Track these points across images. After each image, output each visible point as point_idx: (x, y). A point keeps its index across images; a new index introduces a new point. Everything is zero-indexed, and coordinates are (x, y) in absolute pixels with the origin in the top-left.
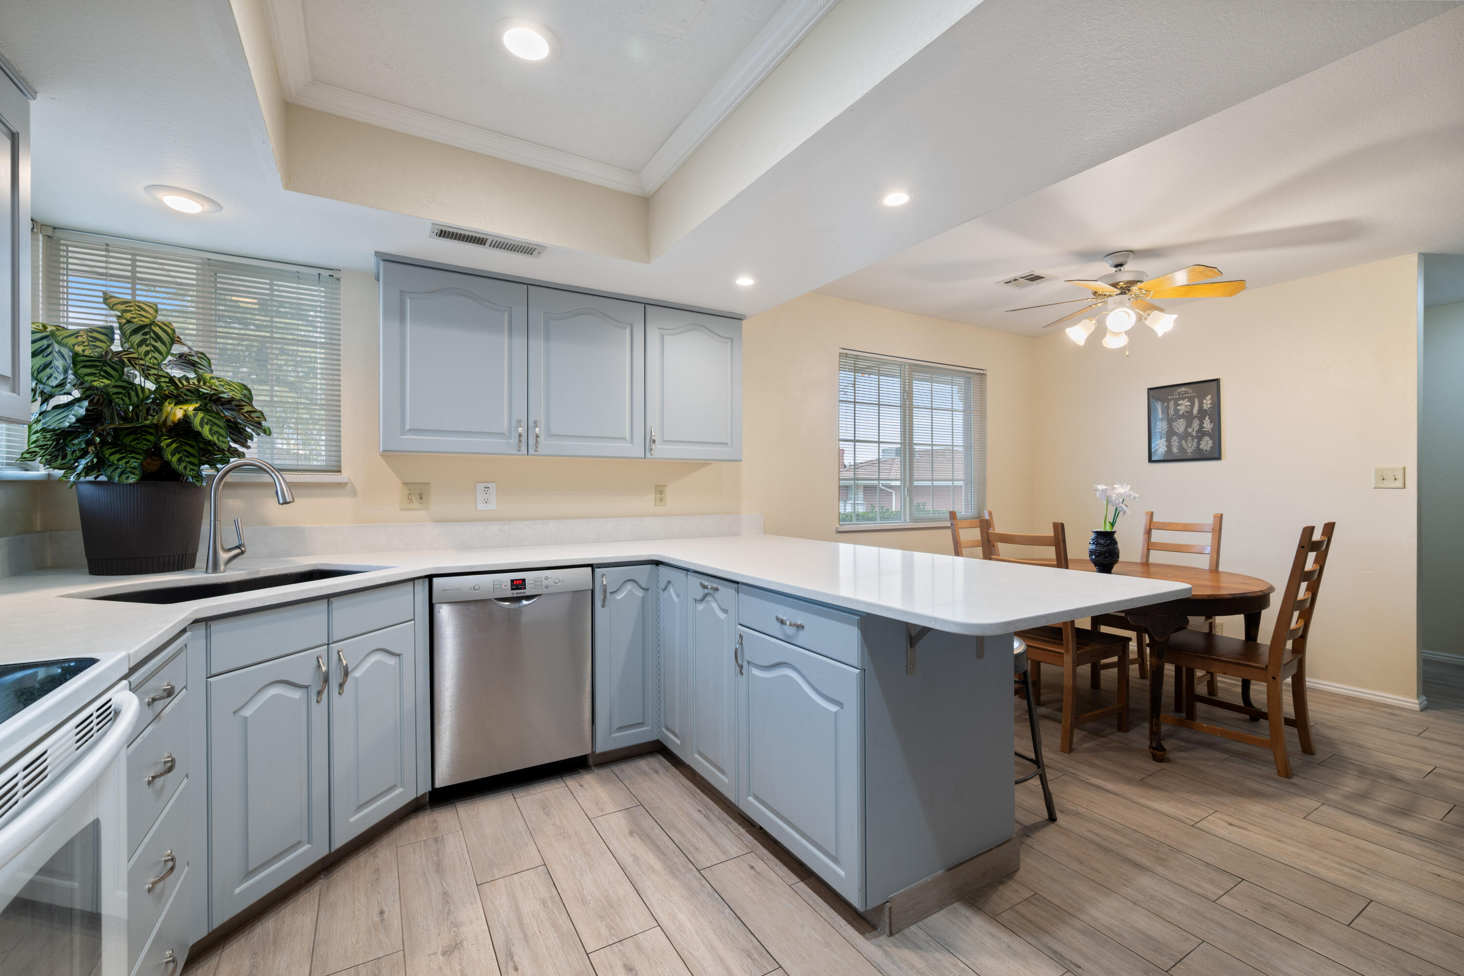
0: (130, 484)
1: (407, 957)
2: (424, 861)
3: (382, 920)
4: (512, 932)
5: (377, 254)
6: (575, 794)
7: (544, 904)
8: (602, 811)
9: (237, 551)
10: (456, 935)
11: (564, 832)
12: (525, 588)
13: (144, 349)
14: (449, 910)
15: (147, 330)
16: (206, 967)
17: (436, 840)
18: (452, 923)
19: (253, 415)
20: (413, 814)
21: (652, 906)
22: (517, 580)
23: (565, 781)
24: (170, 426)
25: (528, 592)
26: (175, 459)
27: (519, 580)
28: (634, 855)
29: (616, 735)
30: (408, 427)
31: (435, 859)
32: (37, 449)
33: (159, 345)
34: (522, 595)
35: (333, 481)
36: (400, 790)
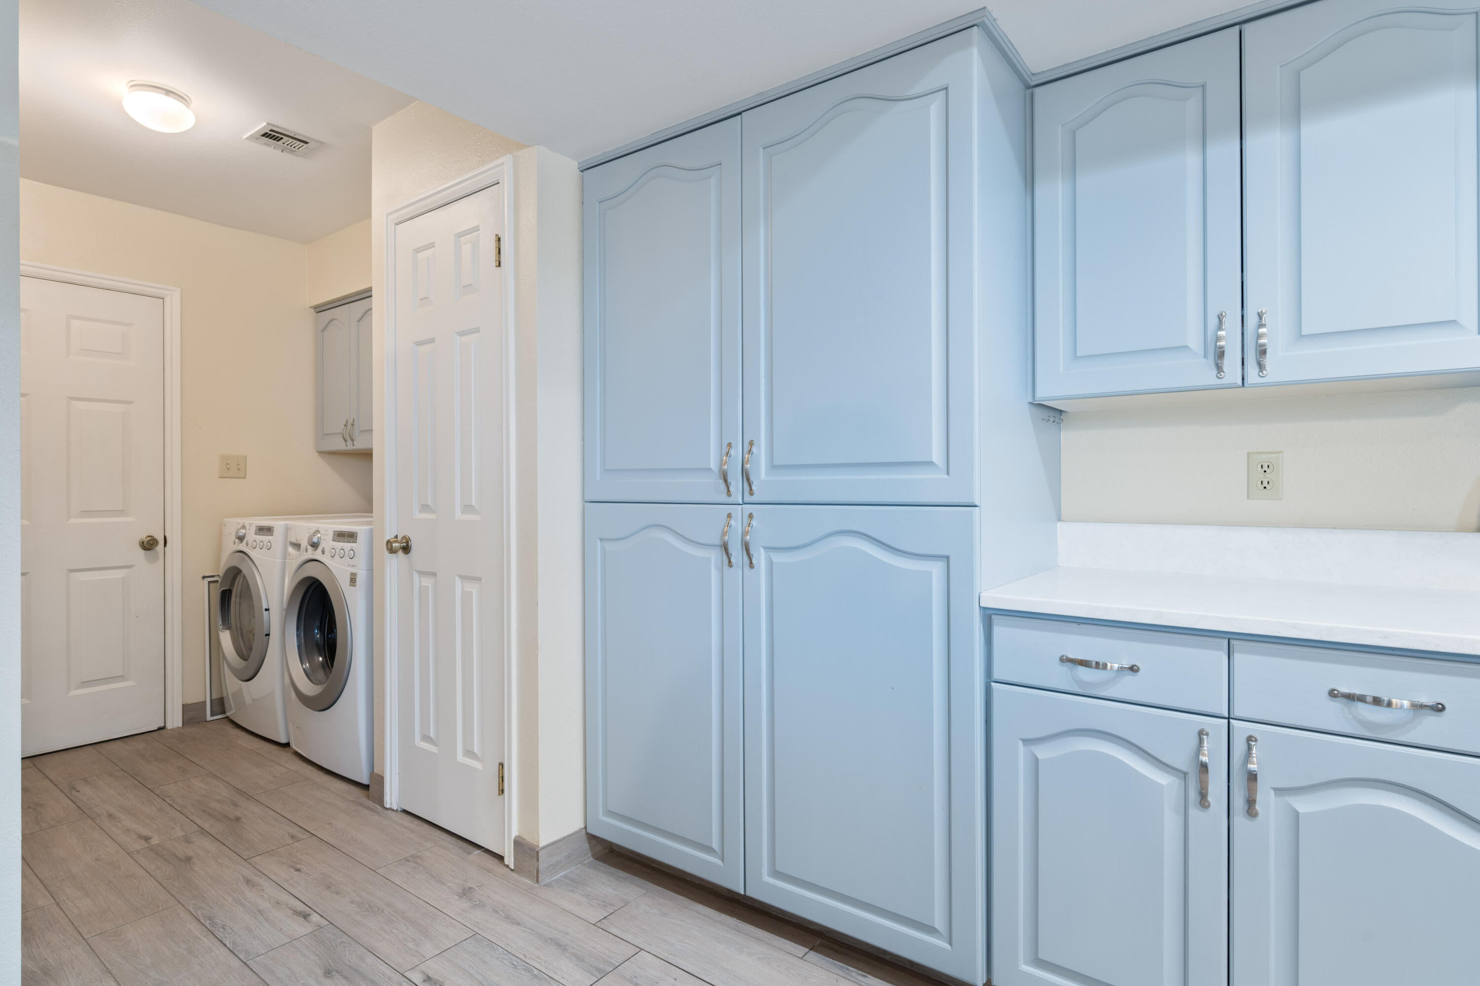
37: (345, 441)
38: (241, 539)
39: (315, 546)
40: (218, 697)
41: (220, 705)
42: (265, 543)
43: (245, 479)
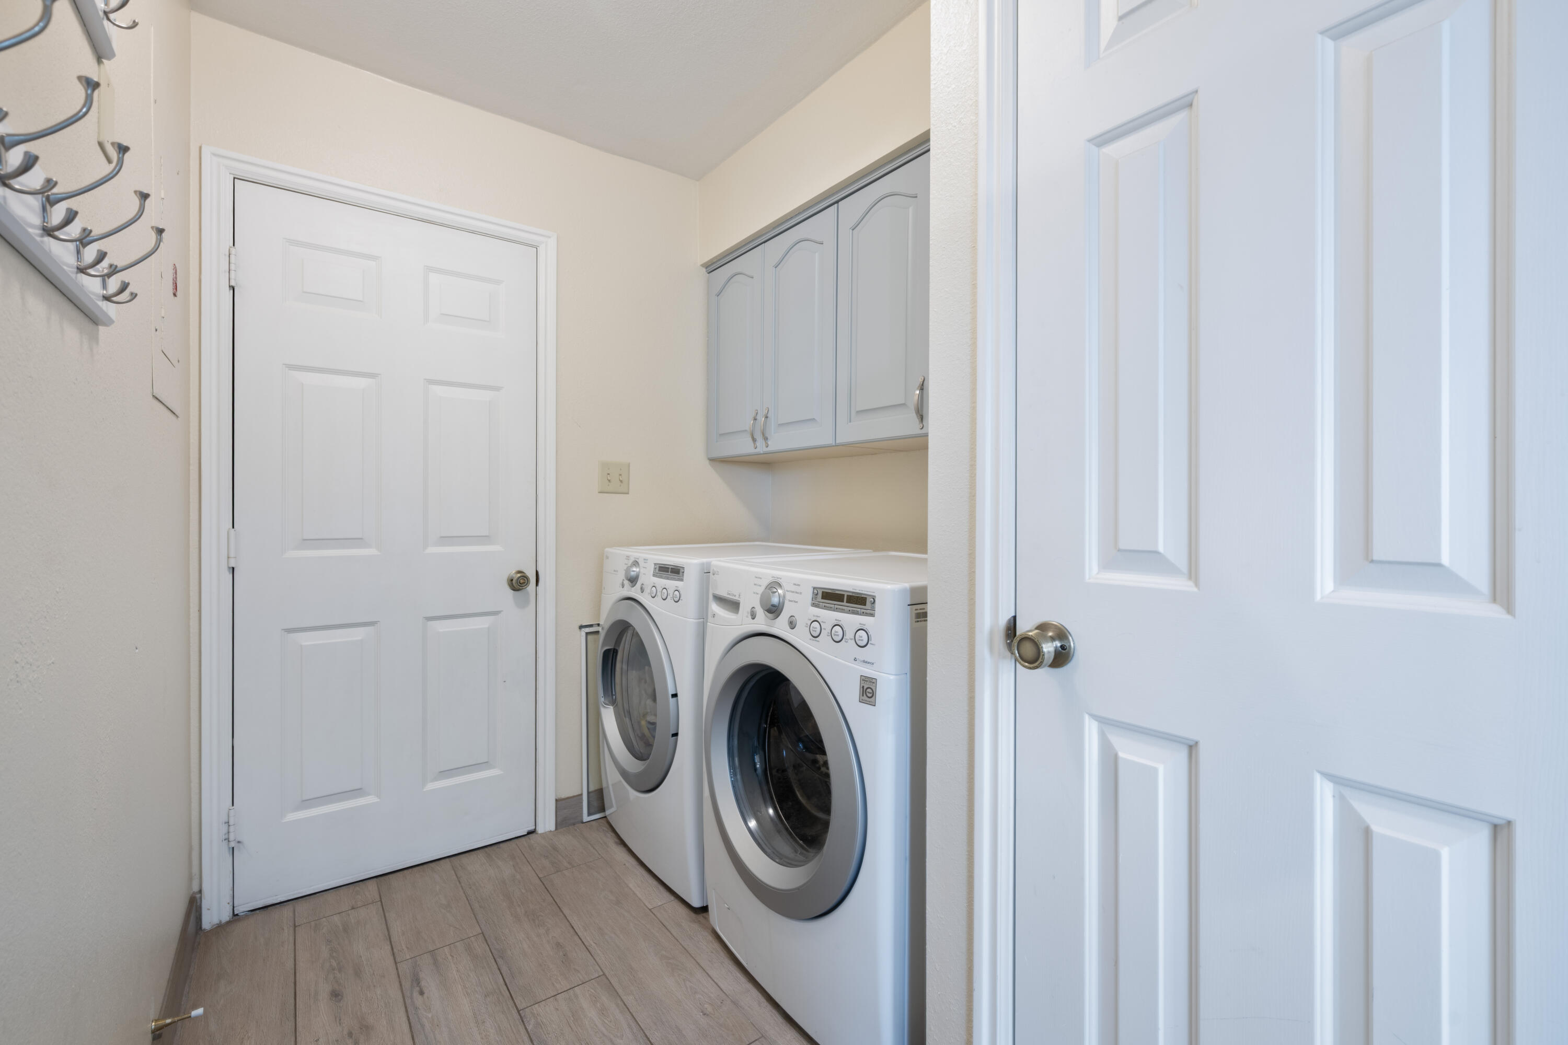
37: (754, 440)
38: (633, 580)
39: (774, 610)
40: (599, 788)
41: (598, 800)
42: (671, 592)
43: (627, 495)
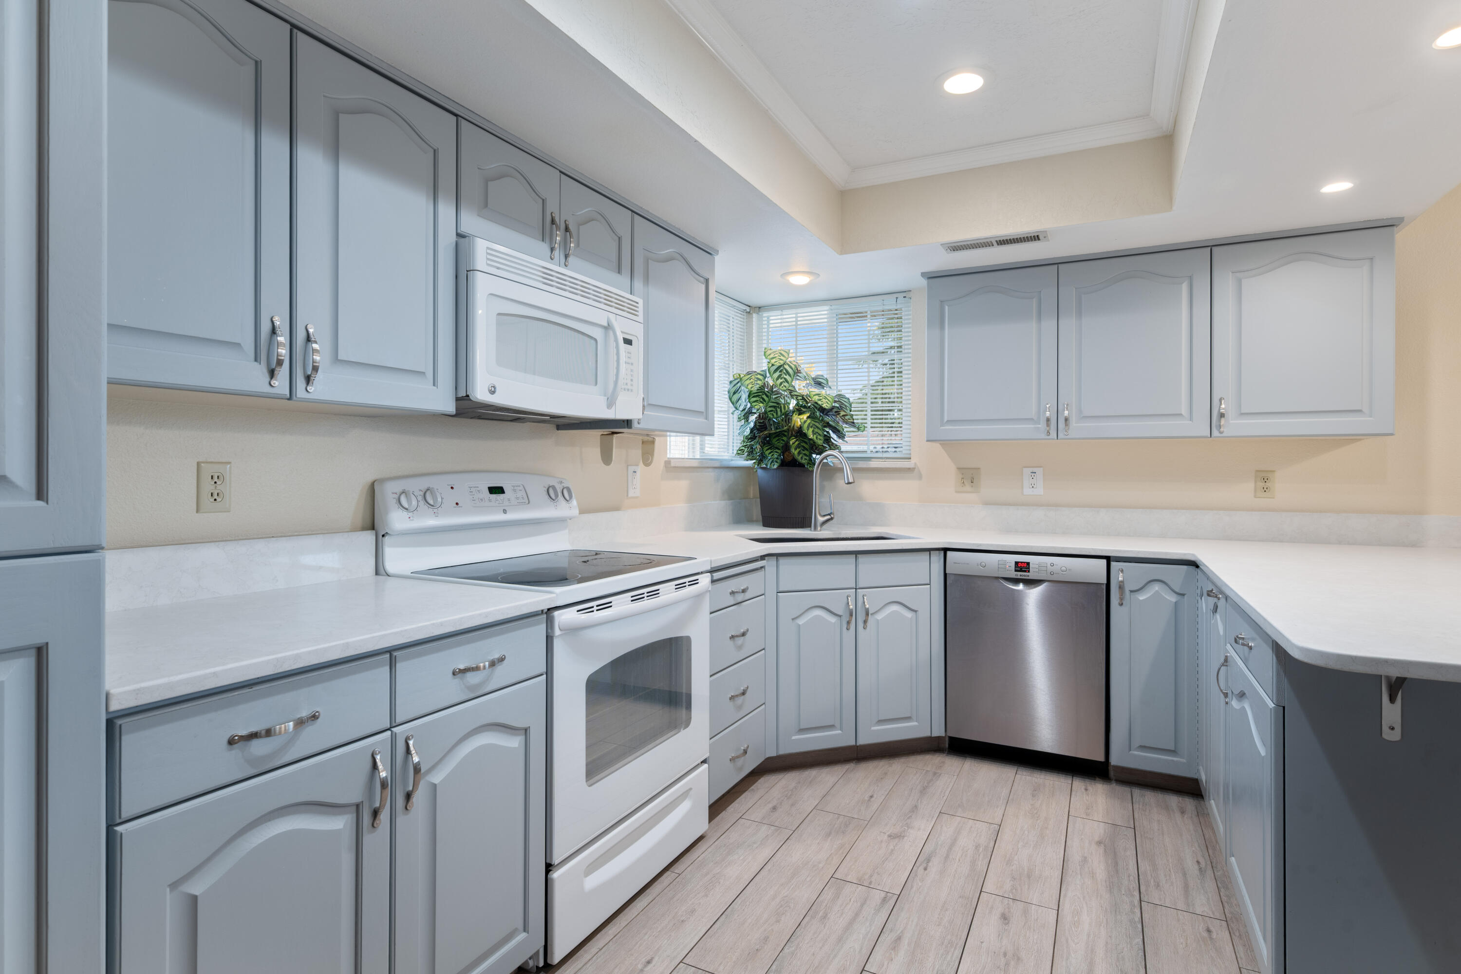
0: (775, 469)
1: (868, 826)
2: (918, 782)
3: (869, 800)
4: (940, 849)
5: (923, 274)
6: (1073, 793)
7: (977, 847)
8: (1087, 814)
9: (828, 517)
10: (904, 831)
11: (1036, 813)
12: (1029, 572)
13: (780, 381)
14: (911, 816)
15: (782, 368)
16: (777, 777)
17: (935, 774)
18: (907, 824)
19: (847, 418)
20: (933, 752)
21: (1065, 896)
22: (1022, 562)
23: (1074, 780)
24: (796, 430)
25: (1032, 575)
26: (796, 452)
27: (1024, 563)
28: (1086, 858)
29: (1136, 753)
30: (945, 420)
31: (926, 784)
32: (743, 448)
33: (787, 377)
34: (1025, 578)
35: (904, 467)
36: (915, 723)
